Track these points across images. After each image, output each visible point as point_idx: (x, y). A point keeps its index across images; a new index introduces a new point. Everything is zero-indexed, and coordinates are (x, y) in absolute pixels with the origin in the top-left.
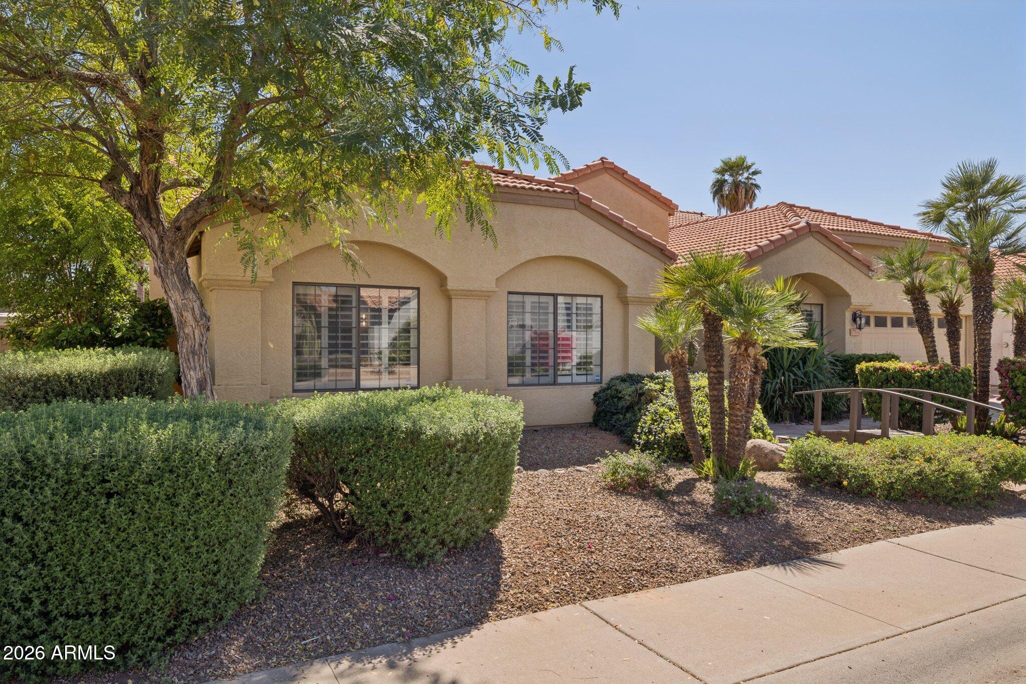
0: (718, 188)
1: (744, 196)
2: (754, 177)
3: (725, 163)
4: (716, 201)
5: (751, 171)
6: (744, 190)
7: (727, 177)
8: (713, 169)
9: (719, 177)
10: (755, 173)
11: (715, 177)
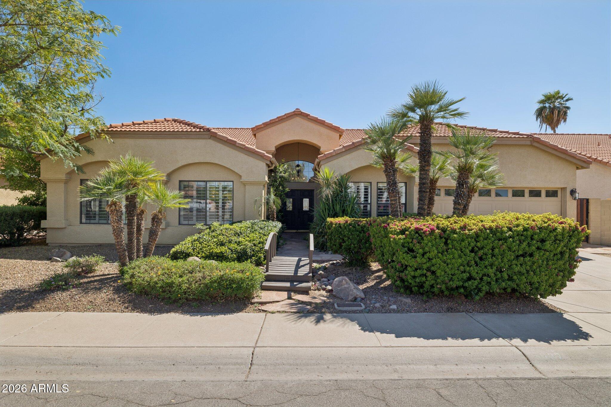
0: (540, 113)
1: (557, 115)
2: (567, 103)
3: (545, 96)
4: (539, 120)
5: (565, 99)
6: (557, 112)
7: (547, 105)
8: (537, 101)
9: (542, 105)
10: (567, 100)
11: (538, 106)
